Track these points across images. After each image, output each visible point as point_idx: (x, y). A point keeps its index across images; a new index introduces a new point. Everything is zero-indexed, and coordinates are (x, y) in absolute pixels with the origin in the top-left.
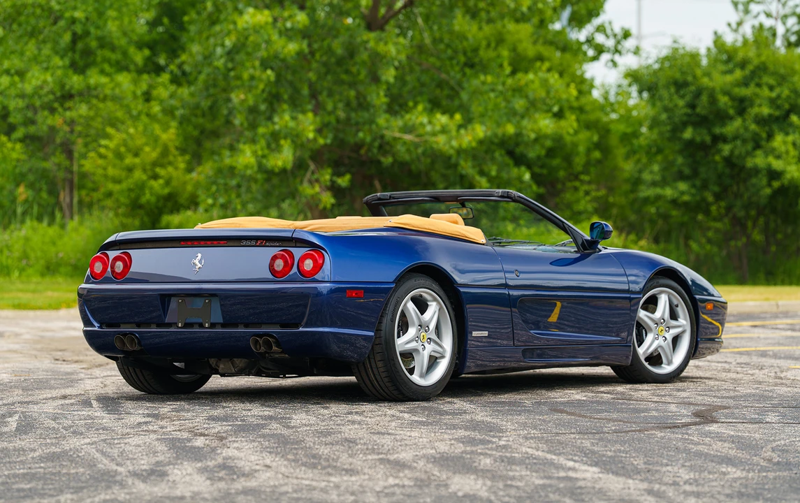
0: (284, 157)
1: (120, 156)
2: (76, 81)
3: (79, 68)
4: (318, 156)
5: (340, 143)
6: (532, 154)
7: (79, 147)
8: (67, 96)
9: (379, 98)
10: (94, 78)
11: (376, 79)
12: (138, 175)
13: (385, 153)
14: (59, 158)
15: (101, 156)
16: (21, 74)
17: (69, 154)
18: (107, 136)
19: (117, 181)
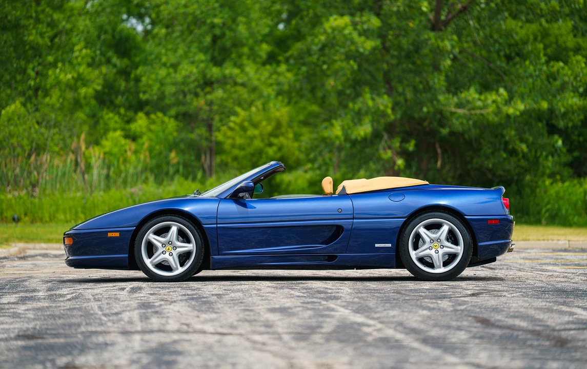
0: (365, 129)
1: (244, 129)
2: (215, 71)
3: (217, 62)
4: (391, 129)
5: (408, 117)
6: (561, 124)
7: (216, 123)
8: (208, 83)
9: (439, 81)
10: (229, 70)
11: (436, 68)
12: (258, 143)
13: (443, 126)
14: (202, 131)
15: (231, 129)
16: (175, 66)
17: (210, 127)
18: (236, 114)
19: (242, 148)
